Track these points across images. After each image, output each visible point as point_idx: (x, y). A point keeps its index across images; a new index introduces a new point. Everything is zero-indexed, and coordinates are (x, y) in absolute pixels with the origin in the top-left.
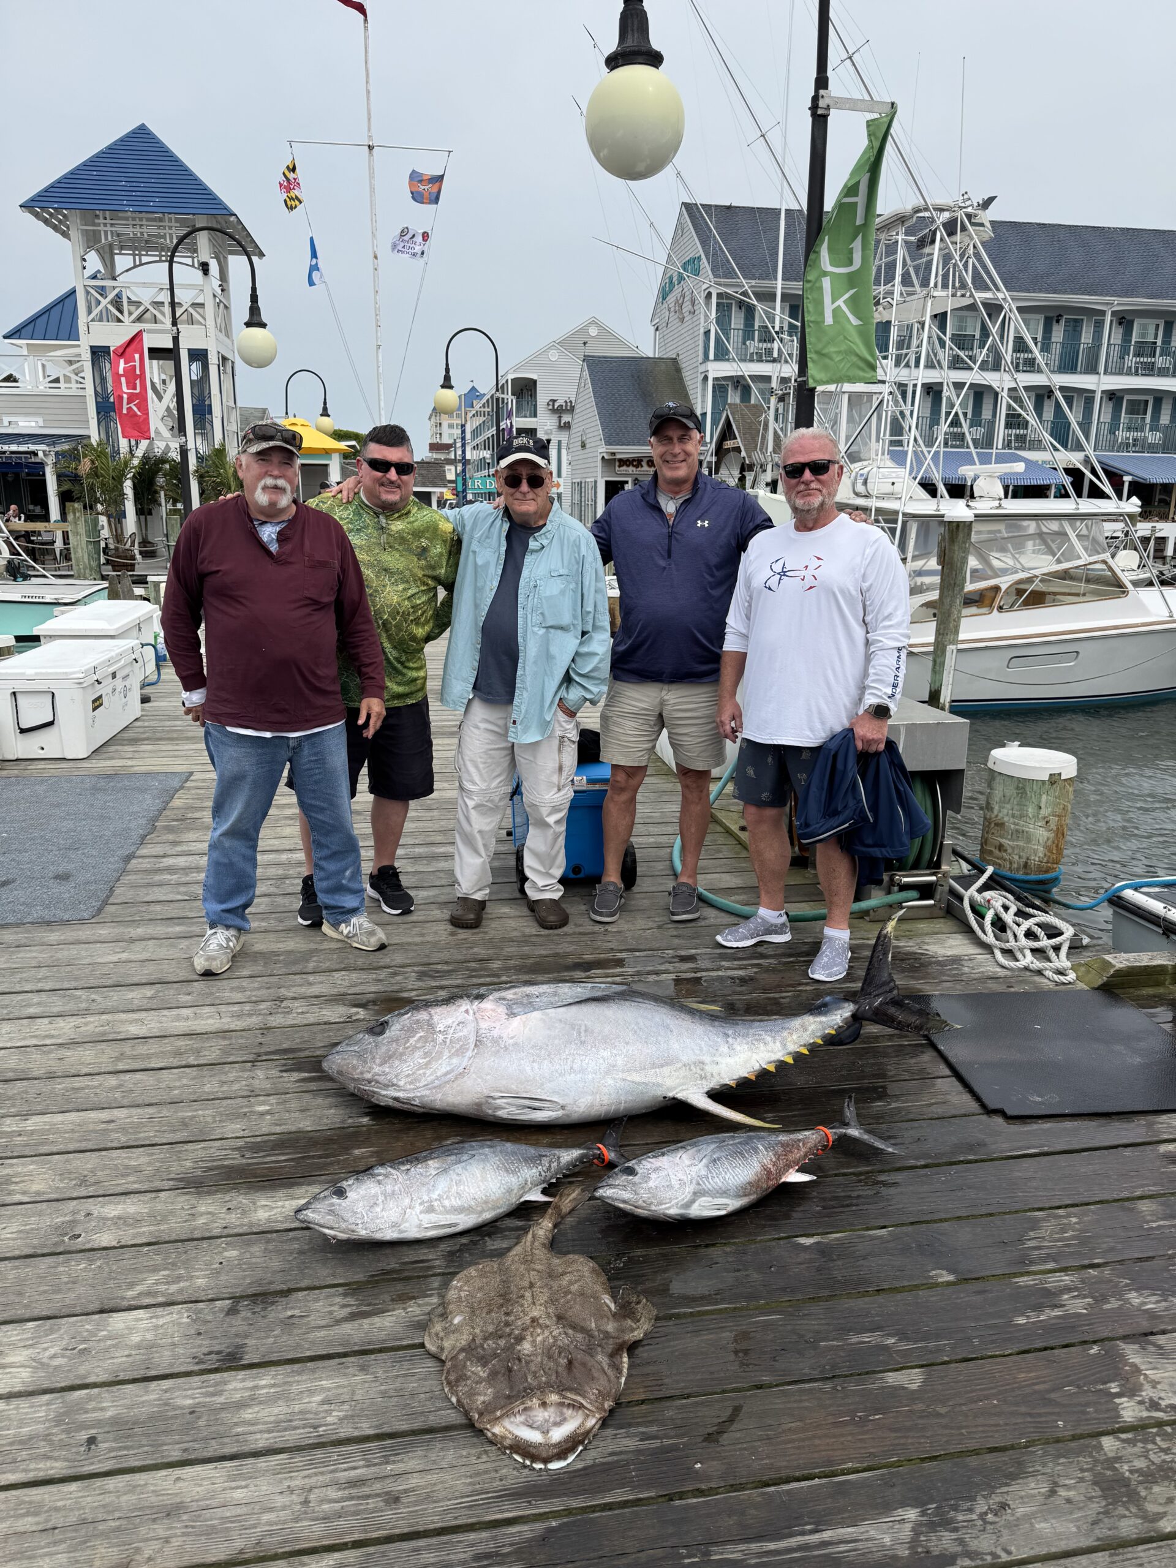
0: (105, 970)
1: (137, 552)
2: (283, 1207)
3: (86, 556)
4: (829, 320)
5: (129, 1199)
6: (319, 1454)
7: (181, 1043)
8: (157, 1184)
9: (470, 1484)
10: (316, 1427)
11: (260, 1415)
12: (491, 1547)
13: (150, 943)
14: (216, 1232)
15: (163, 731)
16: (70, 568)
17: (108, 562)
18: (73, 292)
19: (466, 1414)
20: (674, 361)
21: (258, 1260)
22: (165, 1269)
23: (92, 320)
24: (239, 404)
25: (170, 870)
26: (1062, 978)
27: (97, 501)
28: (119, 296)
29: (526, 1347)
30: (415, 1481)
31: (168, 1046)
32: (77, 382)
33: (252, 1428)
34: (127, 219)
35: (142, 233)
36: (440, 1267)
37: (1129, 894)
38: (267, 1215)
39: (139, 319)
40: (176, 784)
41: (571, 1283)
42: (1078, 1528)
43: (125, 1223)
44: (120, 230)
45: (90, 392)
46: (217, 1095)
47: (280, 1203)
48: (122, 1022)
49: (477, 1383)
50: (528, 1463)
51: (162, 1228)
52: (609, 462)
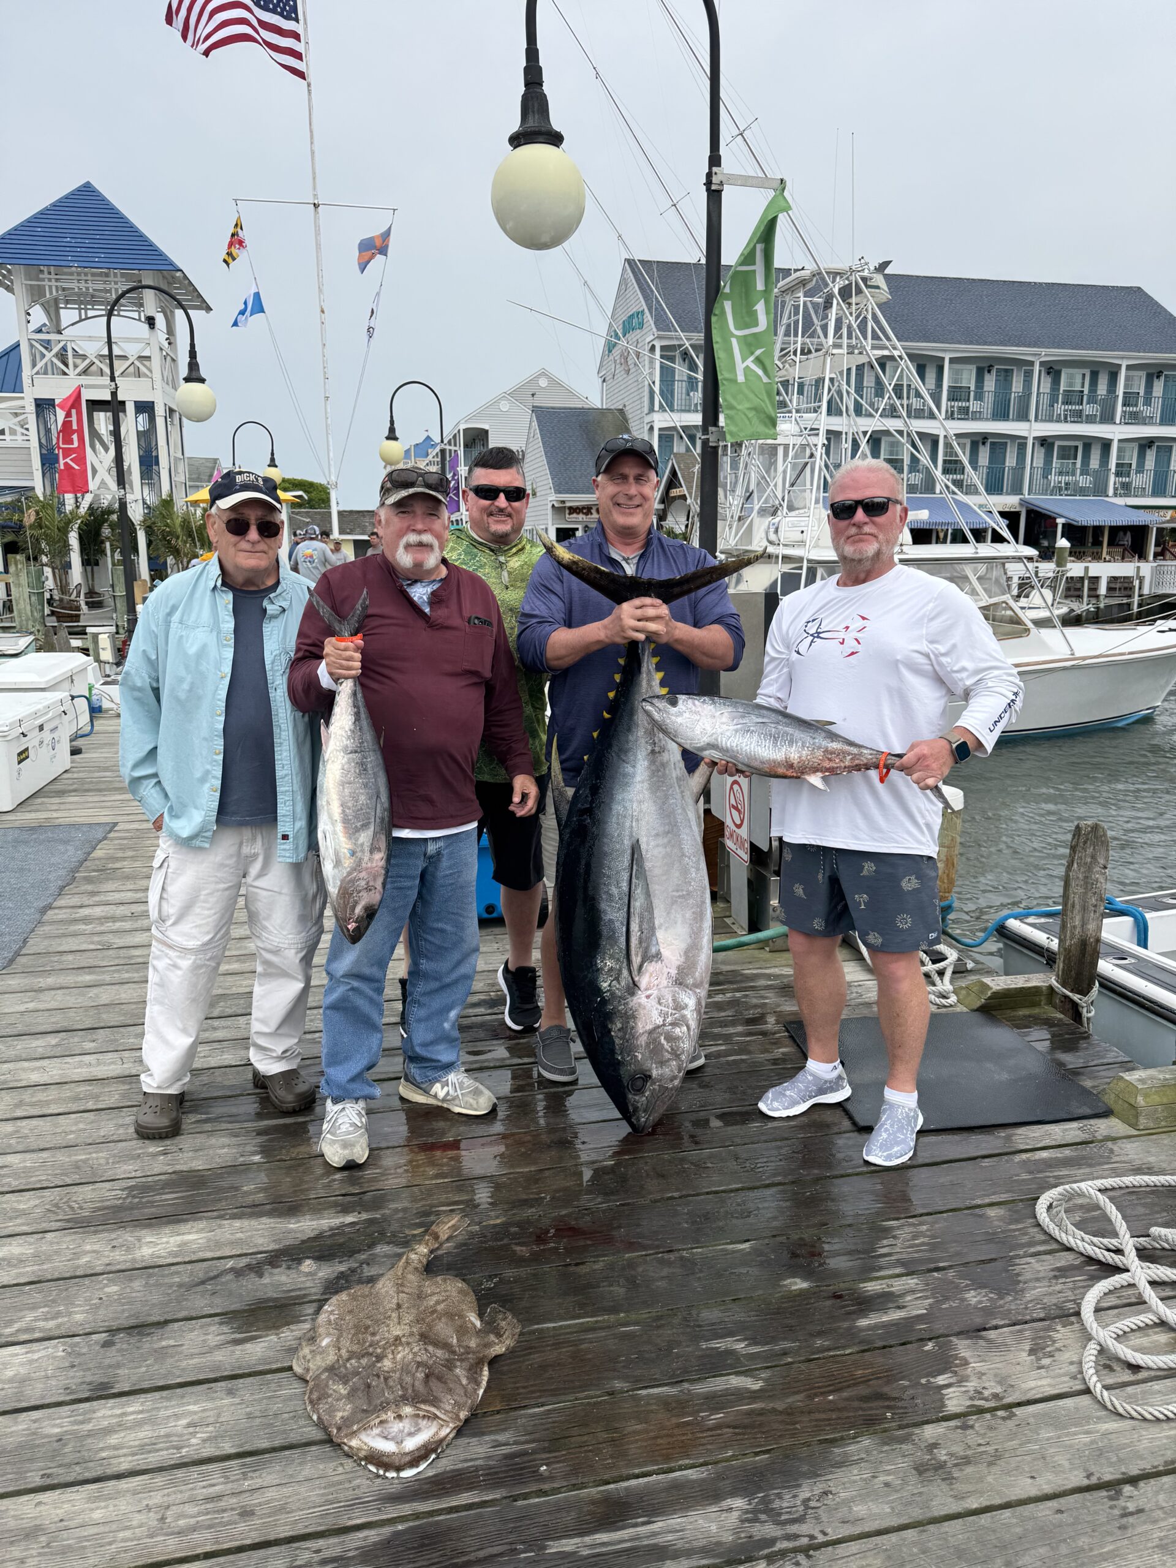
0: (12, 1020)
1: (82, 603)
2: (167, 1243)
3: (28, 608)
4: (741, 378)
5: (15, 1241)
6: (180, 1473)
7: (83, 1088)
8: (45, 1226)
9: (323, 1495)
10: (179, 1448)
11: (126, 1439)
12: (336, 1552)
13: (59, 992)
14: (99, 1269)
15: (91, 782)
16: (12, 619)
17: (53, 613)
18: (17, 346)
19: (325, 1429)
20: (621, 411)
21: (138, 1294)
22: (45, 1306)
23: (38, 373)
24: (187, 455)
25: (86, 920)
26: (944, 1001)
27: (42, 552)
28: (64, 349)
29: (387, 1364)
30: (270, 1494)
31: (67, 1092)
32: (23, 434)
33: (116, 1453)
34: (72, 274)
35: (87, 289)
36: (315, 1294)
37: (1013, 924)
38: (150, 1251)
39: (85, 372)
40: (100, 835)
41: (438, 1303)
42: (892, 1508)
43: (9, 1264)
44: (65, 285)
45: (34, 444)
46: (111, 1138)
47: (165, 1240)
48: (24, 1070)
49: (338, 1400)
50: (381, 1472)
51: (45, 1267)
52: (559, 510)
